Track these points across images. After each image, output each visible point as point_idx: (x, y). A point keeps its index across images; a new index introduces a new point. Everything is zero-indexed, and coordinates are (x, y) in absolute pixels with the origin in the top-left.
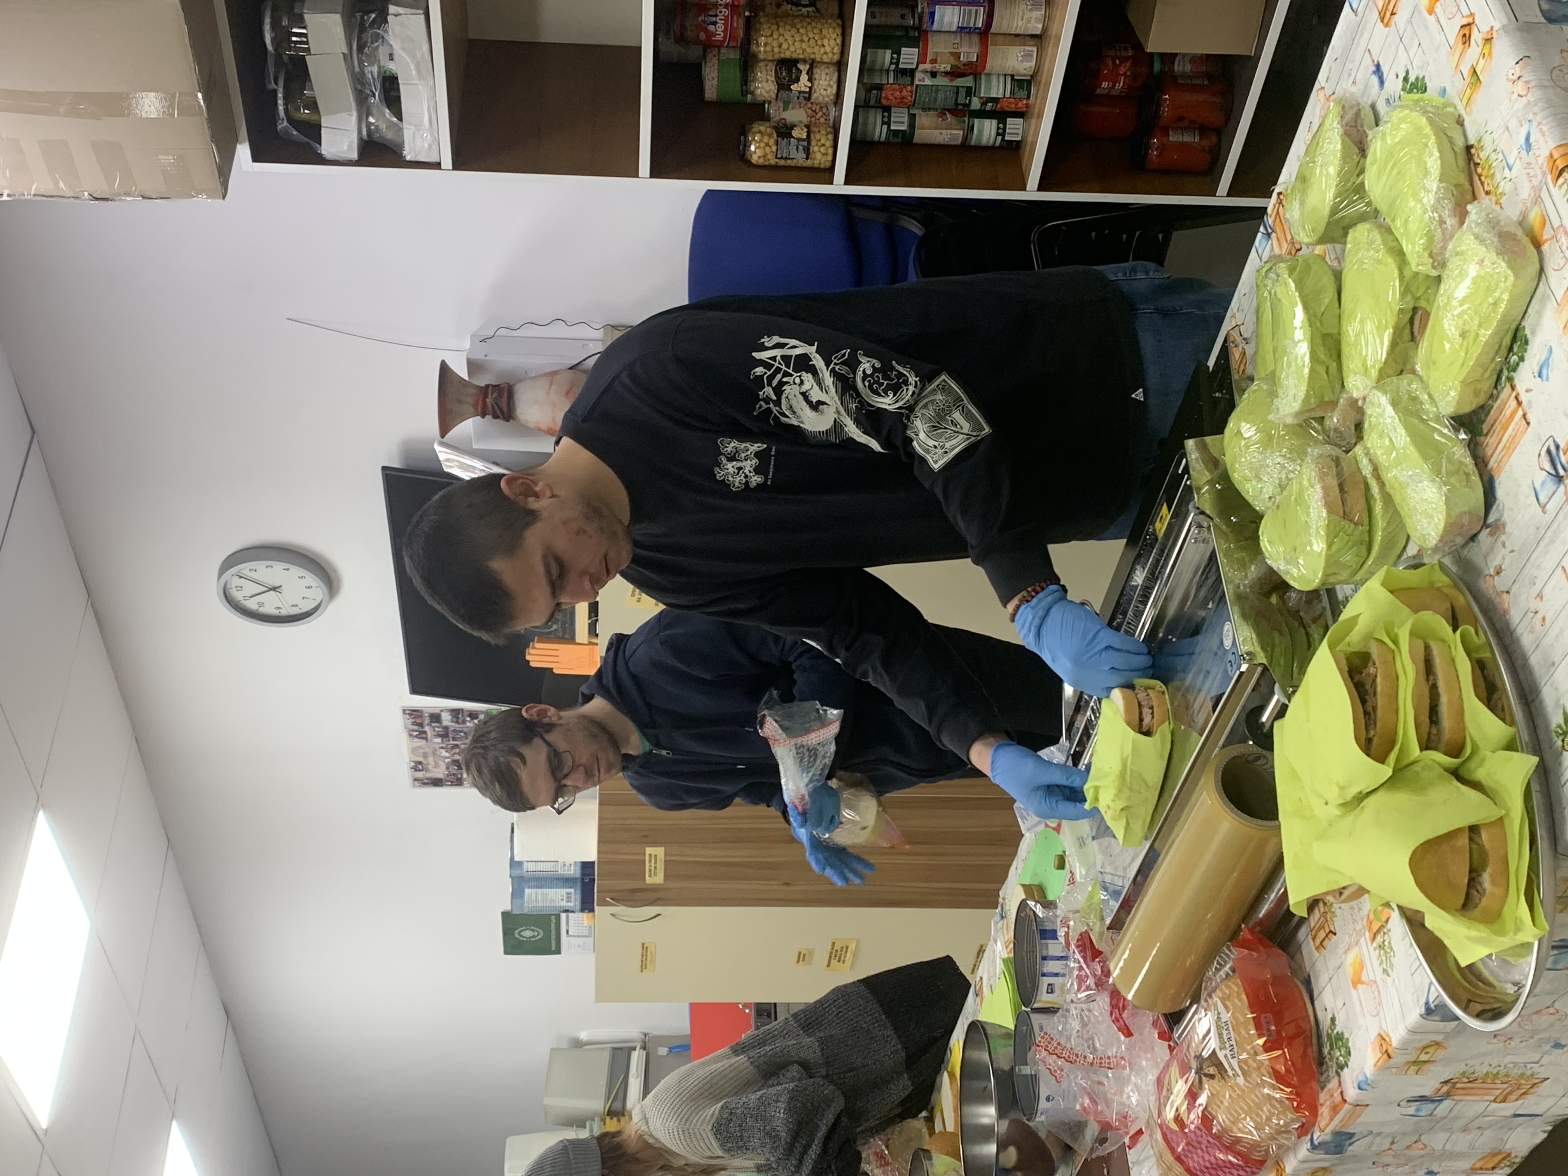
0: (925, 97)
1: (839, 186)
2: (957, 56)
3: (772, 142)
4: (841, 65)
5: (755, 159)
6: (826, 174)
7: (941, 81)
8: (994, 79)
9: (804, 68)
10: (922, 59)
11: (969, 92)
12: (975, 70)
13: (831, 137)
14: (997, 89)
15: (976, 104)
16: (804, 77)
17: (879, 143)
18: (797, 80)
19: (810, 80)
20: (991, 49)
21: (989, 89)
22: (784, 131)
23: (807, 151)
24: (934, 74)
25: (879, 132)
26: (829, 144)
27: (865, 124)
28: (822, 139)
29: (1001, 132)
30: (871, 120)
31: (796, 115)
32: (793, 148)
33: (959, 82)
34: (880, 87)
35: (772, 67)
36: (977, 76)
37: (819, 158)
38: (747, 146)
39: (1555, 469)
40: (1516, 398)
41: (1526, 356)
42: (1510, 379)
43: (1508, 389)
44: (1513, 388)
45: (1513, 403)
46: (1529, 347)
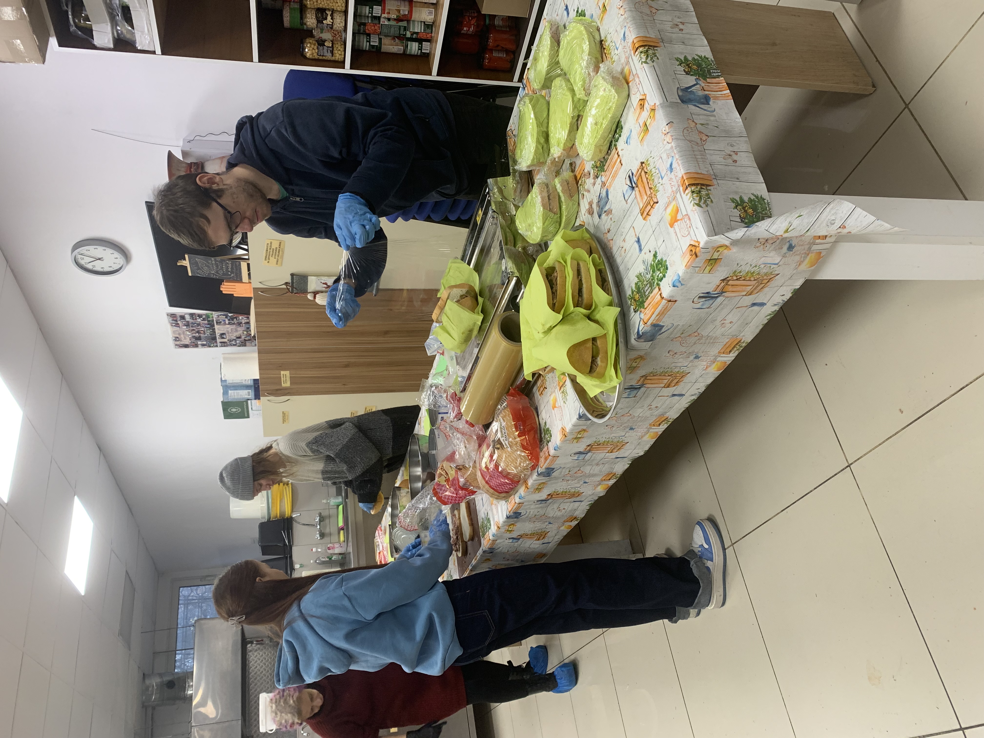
0: (385, 31)
1: (347, 70)
2: (399, 11)
3: (315, 47)
4: (346, 12)
5: (308, 55)
6: (341, 64)
7: (393, 23)
8: (416, 23)
9: (329, 13)
10: (383, 11)
11: (405, 29)
12: (407, 19)
13: (343, 46)
14: (418, 28)
15: (408, 35)
16: (329, 18)
17: (365, 51)
18: (326, 19)
19: (332, 19)
20: (414, 9)
21: (414, 28)
22: (321, 43)
23: (332, 52)
24: (389, 19)
25: (365, 46)
26: (342, 49)
27: (359, 41)
28: (338, 47)
29: (420, 49)
30: (361, 40)
31: (327, 36)
32: (325, 51)
33: (400, 24)
34: (365, 24)
35: (314, 12)
36: (408, 21)
37: (338, 56)
38: (304, 49)
39: (632, 184)
40: (617, 153)
41: (622, 134)
42: (615, 145)
43: (614, 150)
44: (616, 149)
45: (616, 156)
46: (623, 130)
